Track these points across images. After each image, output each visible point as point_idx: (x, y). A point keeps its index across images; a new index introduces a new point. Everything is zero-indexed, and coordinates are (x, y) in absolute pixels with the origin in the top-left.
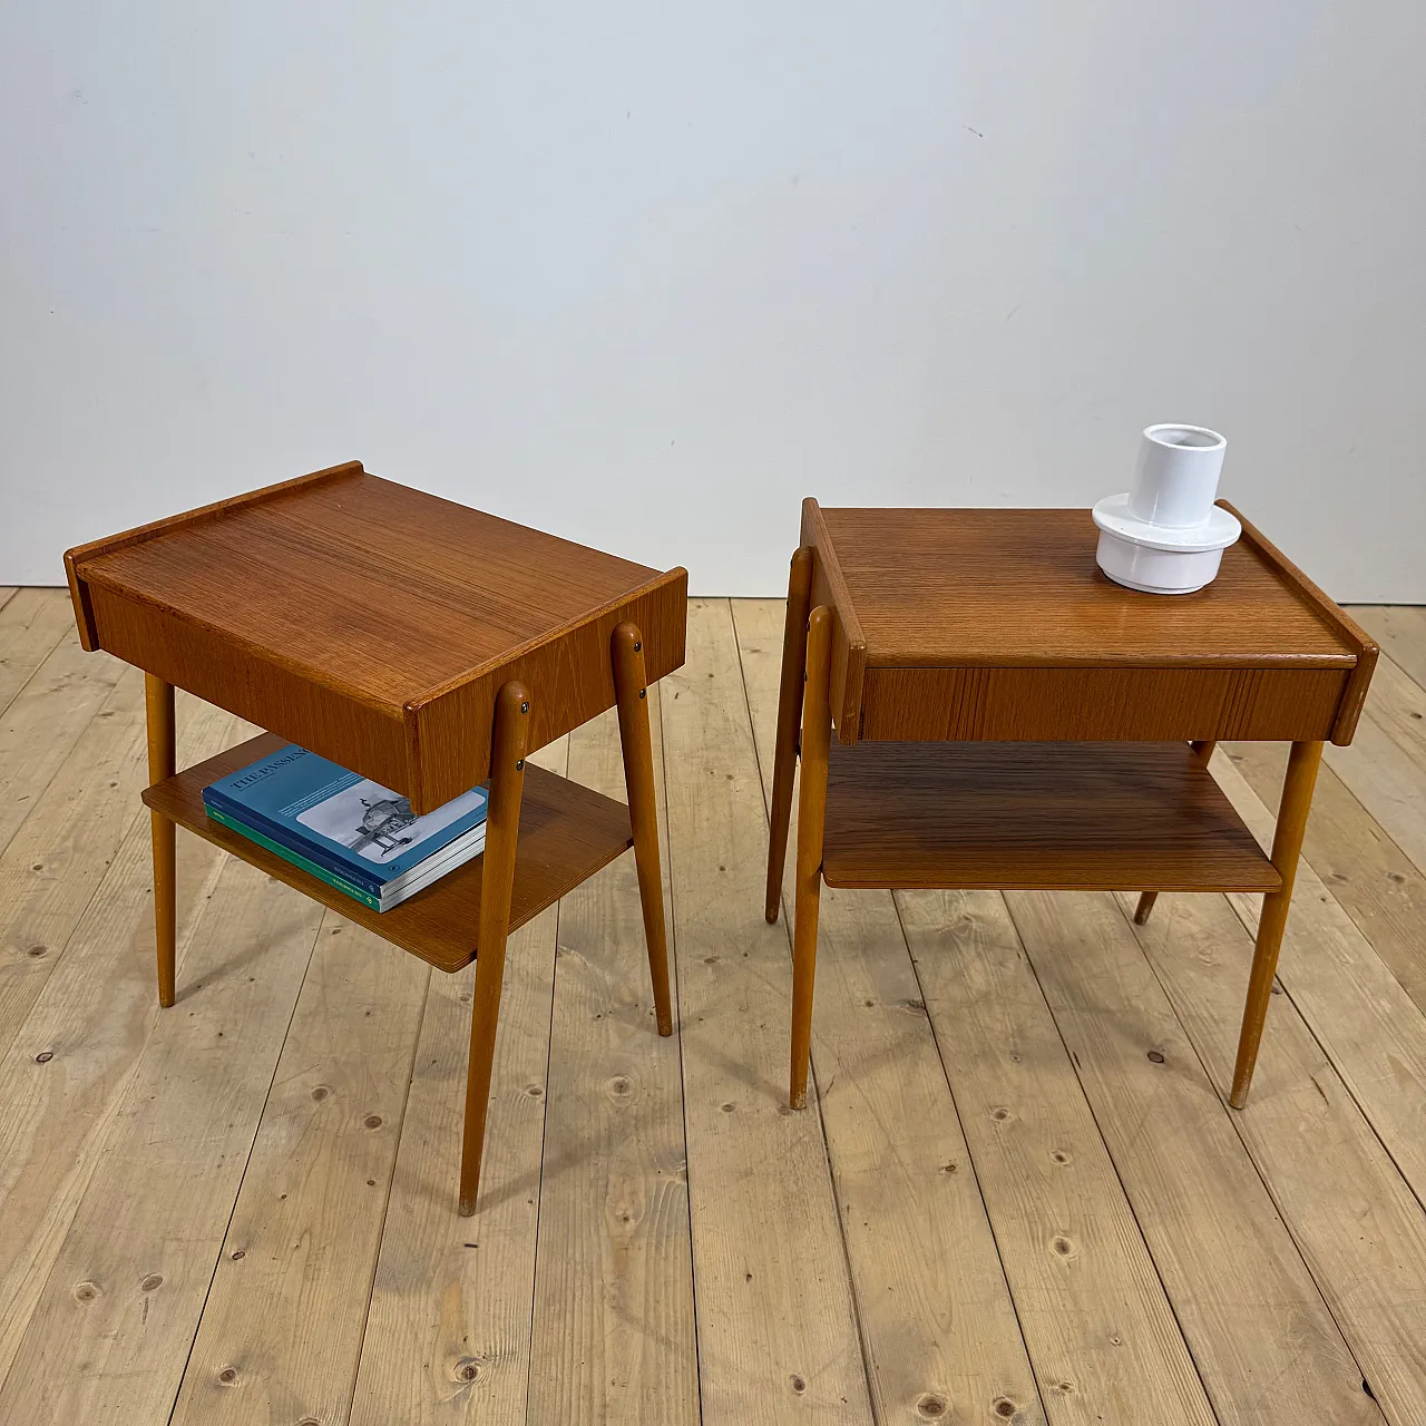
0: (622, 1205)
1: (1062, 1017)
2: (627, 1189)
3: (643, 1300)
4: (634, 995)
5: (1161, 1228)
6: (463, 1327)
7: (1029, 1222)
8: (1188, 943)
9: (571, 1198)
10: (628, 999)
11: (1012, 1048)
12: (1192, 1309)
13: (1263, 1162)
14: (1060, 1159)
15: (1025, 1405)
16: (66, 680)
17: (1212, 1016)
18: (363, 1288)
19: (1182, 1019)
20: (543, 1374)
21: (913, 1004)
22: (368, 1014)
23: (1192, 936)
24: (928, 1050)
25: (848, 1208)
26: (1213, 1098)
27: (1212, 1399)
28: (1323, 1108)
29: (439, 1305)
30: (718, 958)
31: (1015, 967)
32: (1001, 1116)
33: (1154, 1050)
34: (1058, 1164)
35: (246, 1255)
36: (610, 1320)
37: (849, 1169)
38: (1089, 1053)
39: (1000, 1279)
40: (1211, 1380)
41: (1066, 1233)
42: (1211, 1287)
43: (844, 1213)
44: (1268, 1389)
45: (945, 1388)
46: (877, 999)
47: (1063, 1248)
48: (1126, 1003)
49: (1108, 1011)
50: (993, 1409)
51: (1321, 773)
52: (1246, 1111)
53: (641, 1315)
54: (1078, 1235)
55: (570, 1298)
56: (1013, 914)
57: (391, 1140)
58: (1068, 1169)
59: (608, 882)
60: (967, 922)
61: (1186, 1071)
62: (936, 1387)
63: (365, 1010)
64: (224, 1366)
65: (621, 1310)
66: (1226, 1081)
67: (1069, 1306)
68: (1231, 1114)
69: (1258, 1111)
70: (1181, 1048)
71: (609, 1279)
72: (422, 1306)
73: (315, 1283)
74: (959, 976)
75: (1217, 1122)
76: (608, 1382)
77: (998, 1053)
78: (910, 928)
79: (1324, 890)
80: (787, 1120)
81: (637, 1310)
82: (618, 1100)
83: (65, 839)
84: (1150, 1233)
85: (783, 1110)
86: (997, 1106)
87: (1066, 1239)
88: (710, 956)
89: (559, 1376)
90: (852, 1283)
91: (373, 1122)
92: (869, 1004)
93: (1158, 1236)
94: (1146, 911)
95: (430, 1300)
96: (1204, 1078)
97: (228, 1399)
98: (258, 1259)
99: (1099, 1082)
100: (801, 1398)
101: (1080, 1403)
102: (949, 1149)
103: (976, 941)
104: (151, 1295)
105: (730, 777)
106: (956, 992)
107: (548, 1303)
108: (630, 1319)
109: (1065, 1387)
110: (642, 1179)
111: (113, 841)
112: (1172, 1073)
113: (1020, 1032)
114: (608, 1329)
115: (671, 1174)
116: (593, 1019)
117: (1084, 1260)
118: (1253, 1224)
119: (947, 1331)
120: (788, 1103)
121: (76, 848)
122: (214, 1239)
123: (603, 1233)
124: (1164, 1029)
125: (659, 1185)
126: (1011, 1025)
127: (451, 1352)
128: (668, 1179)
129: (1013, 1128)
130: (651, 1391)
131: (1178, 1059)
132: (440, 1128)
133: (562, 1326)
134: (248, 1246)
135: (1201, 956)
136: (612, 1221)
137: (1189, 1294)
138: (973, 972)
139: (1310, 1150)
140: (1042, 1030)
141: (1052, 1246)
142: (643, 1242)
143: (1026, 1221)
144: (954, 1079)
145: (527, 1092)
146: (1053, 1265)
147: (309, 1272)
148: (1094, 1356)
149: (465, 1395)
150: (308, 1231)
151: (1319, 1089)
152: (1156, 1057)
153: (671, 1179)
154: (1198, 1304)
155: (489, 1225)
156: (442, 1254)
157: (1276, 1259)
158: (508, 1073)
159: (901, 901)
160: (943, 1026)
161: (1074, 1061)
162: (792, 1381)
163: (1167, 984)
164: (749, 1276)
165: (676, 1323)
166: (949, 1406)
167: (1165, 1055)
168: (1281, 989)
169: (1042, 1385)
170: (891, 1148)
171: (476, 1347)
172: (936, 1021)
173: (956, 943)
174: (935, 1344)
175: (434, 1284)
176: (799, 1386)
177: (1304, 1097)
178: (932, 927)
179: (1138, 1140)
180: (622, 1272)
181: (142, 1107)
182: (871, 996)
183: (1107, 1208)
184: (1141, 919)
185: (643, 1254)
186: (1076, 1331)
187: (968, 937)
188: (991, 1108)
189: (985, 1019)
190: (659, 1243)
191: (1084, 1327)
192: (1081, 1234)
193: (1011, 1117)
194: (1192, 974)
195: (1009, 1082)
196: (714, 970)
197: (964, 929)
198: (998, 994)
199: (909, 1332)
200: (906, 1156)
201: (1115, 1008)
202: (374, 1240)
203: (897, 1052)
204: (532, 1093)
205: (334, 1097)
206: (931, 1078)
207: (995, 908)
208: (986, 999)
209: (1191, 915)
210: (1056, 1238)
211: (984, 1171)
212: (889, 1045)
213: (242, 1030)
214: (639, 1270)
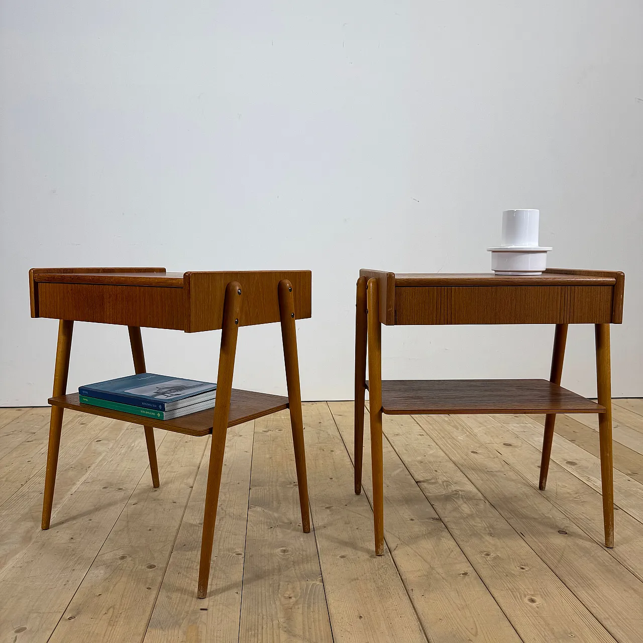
0: (288, 593)
1: (511, 521)
2: (290, 586)
3: (302, 628)
4: (288, 519)
5: (583, 592)
7: (512, 592)
8: (568, 495)
9: (260, 591)
10: (286, 521)
11: (488, 532)
12: (610, 621)
13: (630, 566)
14: (523, 569)
17: (587, 518)
18: (141, 629)
19: (573, 520)
21: (434, 519)
22: (150, 530)
23: (568, 493)
24: (445, 534)
25: (412, 590)
26: (596, 545)
29: (185, 633)
30: (332, 507)
31: (484, 506)
32: (488, 555)
33: (561, 530)
35: (76, 618)
36: (284, 636)
37: (410, 577)
38: (528, 532)
39: (501, 614)
41: (533, 595)
42: (618, 612)
43: (410, 592)
46: (416, 518)
47: (533, 601)
48: (543, 515)
49: (534, 518)
51: (614, 444)
52: (616, 549)
53: (301, 633)
54: (539, 596)
55: (260, 629)
56: (479, 489)
57: (161, 573)
58: (527, 572)
59: (274, 484)
60: (457, 492)
61: (580, 537)
63: (149, 529)
65: (290, 632)
66: (600, 538)
67: (542, 623)
68: (608, 550)
69: (620, 550)
70: (574, 528)
71: (282, 620)
72: (176, 635)
73: (114, 627)
74: (456, 509)
75: (602, 554)
77: (481, 534)
78: (427, 494)
79: (628, 478)
80: (375, 560)
81: (298, 630)
82: (283, 555)
84: (579, 594)
85: (372, 556)
86: (485, 552)
87: (533, 597)
88: (328, 506)
90: (419, 618)
91: (151, 567)
92: (412, 520)
93: (583, 594)
94: (544, 481)
95: (180, 631)
96: (590, 539)
98: (83, 619)
99: (535, 542)
102: (465, 567)
103: (462, 498)
104: (18, 634)
105: (332, 451)
106: (456, 514)
107: (248, 630)
108: (295, 636)
110: (298, 583)
111: (25, 479)
112: (572, 537)
113: (491, 526)
115: (314, 581)
116: (268, 529)
117: (545, 605)
118: (633, 589)
119: (476, 635)
120: (374, 554)
121: (6, 481)
122: (59, 611)
123: (278, 603)
124: (565, 523)
125: (307, 586)
126: (486, 524)
128: (311, 583)
129: (495, 558)
131: (574, 533)
132: (187, 568)
133: (256, 640)
134: (78, 613)
135: (576, 499)
136: (282, 599)
137: (607, 616)
138: (463, 508)
140: (502, 525)
141: (526, 600)
142: (300, 606)
143: (510, 592)
144: (460, 543)
145: (234, 554)
146: (528, 607)
147: (112, 623)
148: (561, 642)
150: (113, 607)
152: (562, 532)
153: (314, 582)
154: (613, 619)
155: (214, 602)
156: (188, 614)
158: (224, 548)
159: (423, 486)
160: (451, 525)
161: (522, 535)
163: (561, 509)
164: (361, 617)
165: (321, 637)
167: (567, 532)
170: (433, 568)
172: (448, 524)
173: (452, 498)
174: (470, 640)
175: (182, 625)
178: (440, 494)
179: (562, 561)
180: (289, 618)
181: (26, 564)
182: (412, 517)
183: (552, 585)
184: (542, 487)
185: (300, 611)
186: (548, 632)
187: (459, 497)
188: (481, 552)
189: (472, 522)
190: (309, 607)
191: (552, 630)
192: (541, 595)
193: (493, 555)
194: (572, 505)
195: (489, 543)
196: (330, 511)
197: (456, 494)
198: (477, 514)
199: (454, 636)
200: (440, 570)
201: (537, 517)
202: (149, 610)
203: (429, 535)
204: (237, 554)
205: (130, 559)
206: (448, 543)
207: (470, 488)
208: (471, 516)
209: (566, 487)
210: (528, 597)
211: (484, 573)
212: (424, 533)
213: (84, 537)
214: (299, 618)
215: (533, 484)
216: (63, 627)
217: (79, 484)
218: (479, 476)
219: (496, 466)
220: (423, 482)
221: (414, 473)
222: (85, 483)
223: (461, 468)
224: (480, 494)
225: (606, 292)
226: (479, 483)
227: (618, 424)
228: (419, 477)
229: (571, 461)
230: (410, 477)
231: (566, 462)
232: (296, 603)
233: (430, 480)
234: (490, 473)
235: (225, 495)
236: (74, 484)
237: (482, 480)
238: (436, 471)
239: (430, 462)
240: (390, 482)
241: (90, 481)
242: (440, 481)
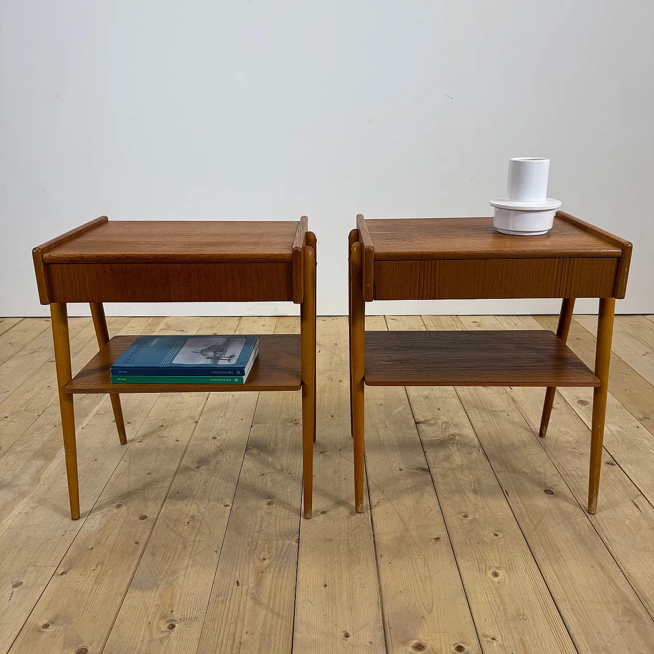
0: (263, 554)
1: (499, 476)
2: (267, 546)
3: (268, 595)
4: (281, 465)
5: (549, 566)
6: (172, 605)
7: (478, 563)
8: (567, 444)
9: (237, 550)
10: (278, 467)
11: (473, 488)
12: (566, 603)
13: (606, 538)
14: (496, 535)
15: (471, 647)
16: (38, 350)
17: (578, 474)
18: (124, 588)
19: (563, 476)
20: (210, 628)
21: (423, 470)
22: (149, 474)
23: (569, 442)
24: (430, 489)
25: (381, 555)
26: (580, 510)
27: (577, 647)
28: (638, 514)
29: (161, 596)
30: (326, 451)
31: (477, 455)
32: (466, 516)
33: (548, 489)
34: (495, 537)
35: (68, 573)
36: (250, 603)
37: (382, 539)
38: (514, 491)
39: (460, 588)
40: (576, 637)
41: (498, 568)
42: (577, 593)
43: (379, 558)
44: (608, 642)
45: (427, 639)
46: (404, 467)
47: (496, 575)
48: (534, 470)
49: (524, 473)
50: (453, 648)
52: (597, 515)
53: (266, 602)
54: (504, 569)
55: (230, 594)
56: (477, 434)
57: (150, 525)
58: (500, 540)
59: (275, 421)
60: (453, 437)
61: (565, 498)
62: (422, 638)
63: (148, 472)
64: (45, 622)
65: (256, 599)
66: (585, 500)
67: (498, 601)
68: (589, 516)
69: (601, 516)
70: (563, 488)
71: (251, 585)
72: (152, 597)
73: (99, 585)
74: (447, 458)
75: (582, 520)
76: (244, 632)
77: (465, 490)
78: (424, 439)
79: (638, 424)
80: (354, 517)
81: (264, 599)
82: (268, 509)
83: (22, 406)
84: (543, 568)
85: (352, 514)
86: (464, 512)
87: (497, 571)
88: (322, 450)
89: (219, 629)
90: (380, 589)
91: (143, 518)
92: (401, 470)
93: (548, 570)
94: (544, 429)
95: (157, 593)
96: (574, 502)
97: (43, 637)
98: (74, 575)
99: (518, 502)
100: (347, 642)
101: (502, 646)
102: (439, 531)
103: (457, 444)
104: (15, 589)
105: (341, 381)
106: (446, 465)
107: (217, 596)
108: (260, 604)
109: (493, 639)
110: (275, 543)
111: (43, 408)
112: (557, 499)
113: (478, 481)
114: (247, 608)
115: (290, 540)
116: (260, 476)
117: (507, 580)
118: (600, 564)
119: (430, 612)
120: (355, 511)
121: (25, 410)
122: (53, 566)
123: (252, 565)
124: (552, 479)
125: (283, 546)
126: (473, 479)
127: (163, 617)
128: (288, 542)
129: (471, 522)
130: (266, 637)
131: (560, 493)
132: (176, 520)
133: (224, 606)
134: (70, 568)
135: (574, 450)
136: (257, 561)
137: (565, 596)
138: (455, 457)
139: (631, 532)
140: (490, 480)
141: (489, 574)
142: (272, 570)
143: (476, 562)
144: (442, 500)
145: (222, 506)
146: (490, 582)
147: (98, 581)
148: (511, 625)
149: (167, 637)
150: (102, 563)
151: (636, 505)
152: (549, 492)
153: (291, 542)
154: (569, 600)
155: (193, 561)
156: (167, 574)
157: (613, 581)
158: (214, 498)
159: (420, 428)
160: (438, 479)
161: (506, 494)
162: (343, 633)
163: (555, 462)
164: (326, 585)
165: (284, 606)
166: (429, 647)
167: (554, 491)
168: (615, 463)
169: (481, 638)
170: (408, 530)
171: (177, 615)
172: (434, 477)
173: (447, 445)
174: (423, 618)
175: (160, 587)
176: (347, 636)
177: (628, 509)
178: (436, 439)
179: (538, 527)
180: (259, 583)
181: (31, 511)
182: (402, 466)
183: (521, 559)
184: (542, 434)
185: (271, 575)
186: (501, 614)
187: (454, 443)
188: (460, 513)
189: (460, 476)
190: (280, 570)
191: (505, 610)
192: (506, 568)
193: (471, 517)
194: (569, 458)
195: (470, 501)
196: (324, 456)
197: (451, 439)
198: (467, 466)
199: (409, 612)
200: (414, 533)
201: (527, 471)
202: (133, 567)
203: (414, 489)
204: (225, 506)
205: (126, 507)
206: (429, 500)
207: (468, 431)
208: (461, 467)
209: (568, 433)
210: (492, 570)
211: (455, 540)
212: (409, 487)
213: (87, 480)
214: (268, 582)
215: (535, 429)
216: (56, 581)
217: (91, 415)
218: (481, 418)
219: (502, 404)
220: (423, 423)
221: (416, 411)
222: (98, 414)
223: (466, 407)
224: (476, 440)
226: (479, 425)
227: (649, 350)
228: (420, 418)
229: (583, 399)
230: (411, 416)
231: (578, 402)
232: (269, 566)
233: (430, 420)
234: (493, 413)
235: (227, 432)
236: (87, 415)
237: (483, 422)
238: (439, 409)
239: (435, 398)
240: (389, 422)
241: (102, 412)
242: (440, 422)
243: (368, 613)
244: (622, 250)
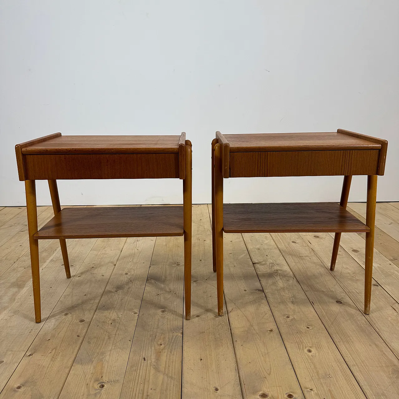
0: (160, 341)
1: (307, 293)
2: (162, 337)
3: (164, 366)
4: (170, 289)
5: (343, 345)
6: (102, 373)
7: (298, 345)
8: (348, 275)
9: (144, 339)
10: (168, 290)
11: (291, 300)
13: (377, 328)
14: (308, 328)
15: (297, 395)
16: (14, 225)
17: (356, 292)
18: (70, 363)
19: (347, 293)
20: (127, 387)
21: (259, 290)
22: (85, 295)
23: (348, 273)
24: (264, 301)
26: (358, 312)
27: (365, 393)
28: (396, 314)
29: (95, 368)
30: (198, 280)
31: (292, 282)
32: (288, 317)
33: (338, 300)
34: (308, 329)
35: (33, 355)
36: (153, 371)
37: (236, 332)
38: (317, 301)
39: (288, 359)
40: (364, 387)
41: (310, 347)
42: (362, 361)
43: (235, 342)
44: (385, 390)
45: (269, 390)
46: (248, 289)
47: (310, 351)
48: (328, 289)
49: (323, 291)
50: (286, 396)
52: (370, 315)
53: (163, 370)
54: (315, 348)
55: (139, 366)
56: (292, 269)
57: (87, 325)
58: (311, 330)
59: (165, 264)
60: (277, 271)
61: (349, 305)
62: (265, 390)
64: (19, 385)
65: (157, 369)
66: (362, 307)
67: (312, 367)
68: (365, 316)
69: (373, 315)
70: (348, 300)
71: (153, 360)
72: (89, 369)
73: (54, 362)
74: (274, 284)
75: (361, 318)
76: (149, 389)
77: (287, 302)
78: (259, 272)
79: (390, 262)
80: (217, 319)
81: (162, 368)
82: (162, 315)
83: (3, 257)
84: (339, 347)
85: (216, 317)
86: (286, 315)
87: (310, 349)
88: (195, 280)
89: (133, 387)
90: (236, 361)
91: (82, 321)
92: (245, 291)
93: (342, 348)
94: (333, 266)
95: (92, 366)
96: (356, 307)
97: (18, 394)
98: (37, 356)
99: (320, 308)
100: (217, 393)
101: (317, 394)
102: (272, 326)
103: (280, 275)
105: (205, 240)
106: (274, 288)
107: (132, 367)
108: (159, 371)
109: (311, 390)
110: (168, 334)
111: (17, 258)
112: (344, 306)
113: (294, 296)
114: (151, 374)
115: (177, 333)
116: (156, 295)
117: (317, 354)
118: (375, 344)
119: (269, 374)
120: (218, 315)
121: (5, 259)
122: (23, 351)
123: (153, 348)
124: (340, 294)
125: (173, 336)
126: (291, 295)
127: (96, 380)
128: (175, 334)
129: (292, 320)
130: (164, 392)
131: (346, 303)
132: (103, 322)
133: (136, 373)
134: (34, 352)
135: (352, 278)
136: (156, 345)
137: (354, 363)
138: (279, 283)
139: (393, 325)
140: (301, 296)
141: (306, 350)
142: (166, 351)
143: (297, 344)
144: (272, 308)
146: (306, 356)
147: (53, 359)
148: (322, 381)
149: (99, 393)
150: (56, 348)
151: (394, 309)
152: (339, 302)
153: (177, 334)
154: (357, 366)
155: (115, 346)
156: (98, 354)
157: (384, 353)
158: (127, 309)
159: (256, 266)
160: (269, 295)
161: (312, 303)
162: (214, 388)
163: (341, 285)
164: (201, 359)
165: (175, 372)
166: (270, 395)
167: (342, 302)
168: (379, 285)
169: (303, 389)
170: (252, 326)
171: (105, 379)
172: (267, 294)
173: (273, 276)
174: (265, 378)
175: (94, 362)
176: (217, 390)
177: (390, 311)
178: (266, 272)
179: (334, 323)
180: (158, 359)
181: (9, 318)
182: (246, 288)
183: (325, 341)
184: (332, 269)
185: (166, 353)
186: (315, 374)
187: (277, 275)
188: (285, 315)
189: (283, 293)
190: (171, 352)
191: (317, 373)
192: (316, 347)
193: (291, 317)
194: (350, 282)
195: (291, 309)
196: (196, 283)
197: (276, 272)
198: (287, 287)
199: (256, 374)
200: (256, 328)
201: (324, 290)
202: (76, 351)
203: (254, 302)
204: (134, 313)
205: (71, 315)
206: (265, 308)
207: (286, 268)
208: (283, 289)
209: (348, 268)
210: (307, 348)
211: (282, 331)
212: (251, 300)
213: (45, 299)
214: (164, 358)
215: (327, 266)
216: (25, 361)
217: (48, 261)
218: (293, 260)
219: (306, 252)
220: (258, 263)
221: (253, 257)
222: (52, 261)
223: (283, 254)
224: (291, 273)
225: (375, 154)
226: (292, 264)
227: (392, 221)
228: (255, 261)
229: (355, 249)
230: (250, 259)
231: (352, 250)
232: (164, 348)
233: (262, 262)
234: (301, 257)
235: (134, 270)
236: (45, 262)
237: (295, 263)
238: (267, 256)
239: (264, 249)
240: (236, 263)
241: (55, 260)
242: (268, 263)
243: (230, 375)
244: (381, 145)
